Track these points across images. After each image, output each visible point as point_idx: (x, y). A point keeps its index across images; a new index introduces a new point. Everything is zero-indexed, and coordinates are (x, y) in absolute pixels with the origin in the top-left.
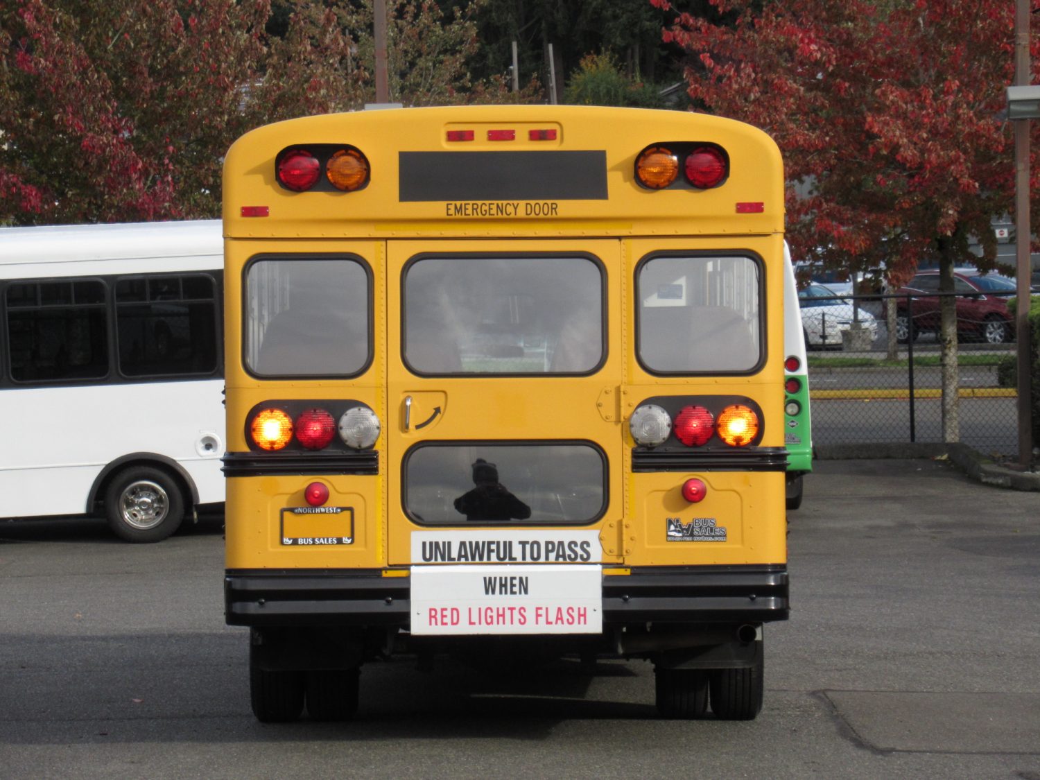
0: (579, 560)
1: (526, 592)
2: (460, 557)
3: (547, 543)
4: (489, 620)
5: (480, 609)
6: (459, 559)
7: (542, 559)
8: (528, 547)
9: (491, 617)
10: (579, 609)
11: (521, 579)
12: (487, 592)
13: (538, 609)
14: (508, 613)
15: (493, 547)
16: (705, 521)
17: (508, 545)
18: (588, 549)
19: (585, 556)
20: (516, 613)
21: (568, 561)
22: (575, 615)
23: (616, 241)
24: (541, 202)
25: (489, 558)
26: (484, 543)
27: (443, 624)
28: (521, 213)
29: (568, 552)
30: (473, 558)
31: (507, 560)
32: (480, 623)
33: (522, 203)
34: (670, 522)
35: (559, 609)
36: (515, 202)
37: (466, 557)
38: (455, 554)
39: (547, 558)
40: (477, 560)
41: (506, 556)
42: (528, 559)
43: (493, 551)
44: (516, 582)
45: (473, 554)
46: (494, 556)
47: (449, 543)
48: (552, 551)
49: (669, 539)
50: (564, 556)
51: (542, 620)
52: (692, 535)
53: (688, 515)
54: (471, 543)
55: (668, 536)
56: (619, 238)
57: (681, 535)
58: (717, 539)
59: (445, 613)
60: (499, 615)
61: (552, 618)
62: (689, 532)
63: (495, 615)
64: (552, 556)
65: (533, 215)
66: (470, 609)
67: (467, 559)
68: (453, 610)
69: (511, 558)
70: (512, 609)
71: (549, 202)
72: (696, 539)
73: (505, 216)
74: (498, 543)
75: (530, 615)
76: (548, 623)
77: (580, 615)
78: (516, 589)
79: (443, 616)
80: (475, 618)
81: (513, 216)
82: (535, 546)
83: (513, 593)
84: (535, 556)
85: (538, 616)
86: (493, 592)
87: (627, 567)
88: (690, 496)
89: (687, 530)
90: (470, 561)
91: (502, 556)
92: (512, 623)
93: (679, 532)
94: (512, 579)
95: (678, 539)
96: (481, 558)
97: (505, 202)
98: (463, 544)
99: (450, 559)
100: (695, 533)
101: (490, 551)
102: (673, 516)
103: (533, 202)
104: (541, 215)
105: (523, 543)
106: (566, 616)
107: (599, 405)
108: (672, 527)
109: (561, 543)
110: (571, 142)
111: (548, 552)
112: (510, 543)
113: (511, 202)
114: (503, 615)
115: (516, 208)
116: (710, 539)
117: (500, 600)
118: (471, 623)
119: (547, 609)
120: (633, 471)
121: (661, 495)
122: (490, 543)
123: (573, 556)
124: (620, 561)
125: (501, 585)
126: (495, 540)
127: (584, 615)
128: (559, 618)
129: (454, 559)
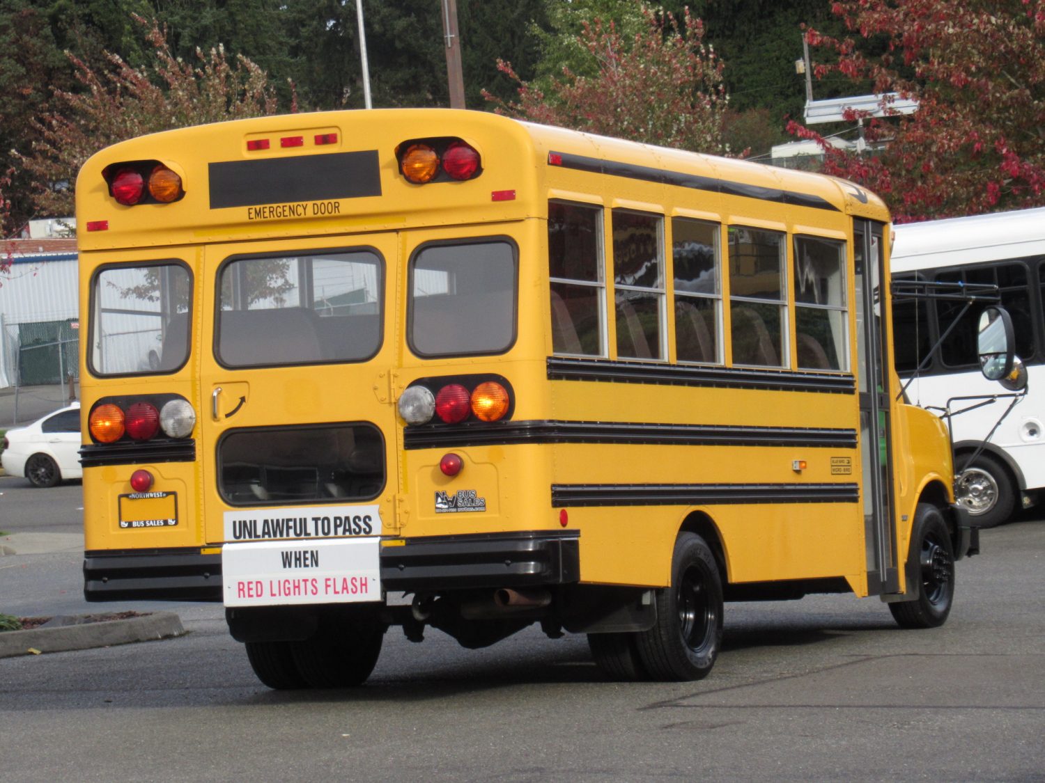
0: (362, 533)
1: (317, 565)
2: (264, 533)
3: (336, 519)
4: (287, 591)
5: (279, 582)
6: (263, 536)
7: (332, 534)
8: (320, 523)
9: (289, 588)
10: (361, 579)
11: (312, 552)
12: (285, 566)
13: (327, 580)
14: (302, 584)
15: (291, 524)
16: (466, 493)
17: (303, 522)
18: (369, 523)
19: (368, 530)
20: (309, 584)
21: (354, 534)
22: (358, 584)
23: (394, 234)
24: (326, 202)
25: (288, 535)
26: (283, 520)
27: (250, 596)
28: (310, 213)
29: (353, 526)
30: (275, 535)
31: (303, 536)
32: (280, 594)
33: (310, 204)
34: (438, 495)
35: (345, 580)
36: (304, 203)
37: (269, 533)
38: (259, 532)
39: (336, 532)
40: (278, 537)
41: (301, 531)
42: (320, 534)
43: (291, 527)
44: (308, 556)
45: (275, 530)
46: (291, 532)
47: (255, 522)
48: (340, 526)
49: (438, 510)
50: (349, 530)
51: (331, 590)
52: (456, 506)
53: (452, 488)
54: (272, 521)
55: (437, 508)
56: (396, 231)
57: (446, 506)
58: (477, 509)
59: (251, 586)
60: (295, 587)
61: (339, 588)
62: (453, 504)
63: (291, 586)
64: (340, 530)
65: (319, 215)
66: (271, 582)
67: (270, 536)
68: (257, 582)
69: (306, 534)
70: (305, 581)
71: (333, 201)
72: (459, 510)
73: (296, 216)
74: (295, 520)
75: (321, 585)
76: (336, 593)
77: (362, 585)
78: (308, 562)
79: (250, 589)
80: (276, 591)
81: (303, 216)
82: (326, 522)
83: (306, 566)
84: (326, 531)
85: (327, 586)
86: (290, 566)
87: (402, 538)
88: (451, 470)
89: (452, 502)
90: (272, 537)
91: (298, 532)
92: (306, 593)
93: (445, 504)
94: (305, 552)
95: (446, 510)
96: (281, 534)
97: (296, 204)
98: (266, 522)
99: (256, 536)
100: (459, 504)
101: (289, 528)
102: (440, 489)
103: (319, 202)
104: (327, 214)
105: (316, 520)
106: (350, 586)
107: (376, 389)
108: (439, 500)
109: (347, 518)
110: (345, 145)
111: (336, 526)
112: (305, 519)
113: (300, 203)
114: (298, 587)
115: (305, 209)
116: (472, 509)
117: (296, 573)
118: (273, 595)
119: (334, 580)
120: (405, 449)
121: (430, 470)
122: (288, 520)
123: (357, 530)
124: (397, 533)
125: (297, 559)
126: (293, 517)
127: (366, 585)
128: (345, 588)
129: (259, 536)
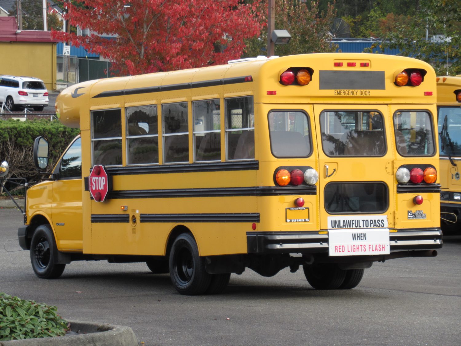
0: (381, 227)
1: (366, 239)
2: (343, 226)
3: (371, 220)
4: (354, 250)
5: (351, 246)
6: (343, 227)
7: (369, 227)
8: (365, 222)
9: (355, 249)
10: (382, 245)
11: (364, 234)
12: (353, 239)
13: (370, 245)
14: (360, 247)
15: (354, 222)
16: (420, 211)
17: (358, 221)
18: (383, 222)
19: (383, 225)
20: (363, 247)
21: (377, 227)
22: (381, 247)
23: (386, 106)
24: (365, 90)
25: (352, 227)
26: (351, 221)
27: (340, 252)
28: (358, 95)
29: (377, 224)
30: (347, 227)
31: (358, 227)
32: (351, 251)
33: (359, 91)
34: (409, 212)
35: (376, 246)
36: (357, 90)
37: (345, 226)
38: (342, 225)
39: (371, 226)
40: (349, 227)
41: (358, 226)
42: (365, 227)
43: (354, 224)
44: (362, 235)
45: (348, 225)
46: (354, 225)
47: (340, 221)
48: (372, 223)
51: (371, 249)
53: (414, 210)
54: (347, 221)
55: (409, 217)
56: (387, 104)
58: (423, 218)
59: (340, 247)
60: (357, 248)
61: (374, 249)
62: (415, 216)
63: (356, 248)
64: (372, 225)
65: (362, 95)
66: (348, 246)
67: (345, 227)
68: (343, 246)
69: (360, 227)
70: (361, 246)
71: (367, 90)
72: (417, 218)
73: (353, 95)
74: (355, 220)
75: (367, 248)
76: (373, 251)
77: (383, 248)
78: (362, 238)
79: (340, 249)
80: (350, 250)
81: (356, 95)
82: (367, 222)
83: (362, 240)
84: (367, 225)
85: (370, 248)
86: (355, 240)
87: (396, 229)
88: (416, 202)
90: (346, 228)
91: (356, 226)
92: (361, 251)
93: (412, 216)
94: (361, 234)
95: (412, 218)
96: (350, 227)
97: (353, 90)
98: (344, 221)
99: (340, 227)
100: (417, 216)
101: (353, 224)
102: (409, 210)
103: (362, 90)
104: (365, 95)
105: (363, 221)
106: (378, 248)
107: (387, 168)
108: (409, 214)
109: (375, 220)
110: (373, 68)
111: (371, 224)
112: (359, 220)
113: (355, 90)
114: (358, 248)
115: (357, 93)
116: (421, 218)
117: (358, 242)
118: (349, 251)
119: (372, 245)
120: (397, 193)
121: (407, 202)
122: (353, 221)
123: (379, 225)
124: (394, 227)
125: (358, 237)
126: (354, 219)
127: (384, 248)
128: (376, 249)
129: (341, 227)
